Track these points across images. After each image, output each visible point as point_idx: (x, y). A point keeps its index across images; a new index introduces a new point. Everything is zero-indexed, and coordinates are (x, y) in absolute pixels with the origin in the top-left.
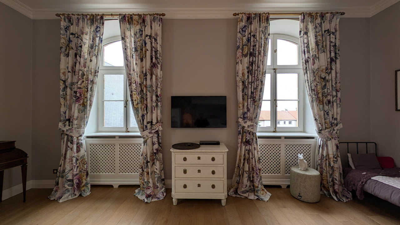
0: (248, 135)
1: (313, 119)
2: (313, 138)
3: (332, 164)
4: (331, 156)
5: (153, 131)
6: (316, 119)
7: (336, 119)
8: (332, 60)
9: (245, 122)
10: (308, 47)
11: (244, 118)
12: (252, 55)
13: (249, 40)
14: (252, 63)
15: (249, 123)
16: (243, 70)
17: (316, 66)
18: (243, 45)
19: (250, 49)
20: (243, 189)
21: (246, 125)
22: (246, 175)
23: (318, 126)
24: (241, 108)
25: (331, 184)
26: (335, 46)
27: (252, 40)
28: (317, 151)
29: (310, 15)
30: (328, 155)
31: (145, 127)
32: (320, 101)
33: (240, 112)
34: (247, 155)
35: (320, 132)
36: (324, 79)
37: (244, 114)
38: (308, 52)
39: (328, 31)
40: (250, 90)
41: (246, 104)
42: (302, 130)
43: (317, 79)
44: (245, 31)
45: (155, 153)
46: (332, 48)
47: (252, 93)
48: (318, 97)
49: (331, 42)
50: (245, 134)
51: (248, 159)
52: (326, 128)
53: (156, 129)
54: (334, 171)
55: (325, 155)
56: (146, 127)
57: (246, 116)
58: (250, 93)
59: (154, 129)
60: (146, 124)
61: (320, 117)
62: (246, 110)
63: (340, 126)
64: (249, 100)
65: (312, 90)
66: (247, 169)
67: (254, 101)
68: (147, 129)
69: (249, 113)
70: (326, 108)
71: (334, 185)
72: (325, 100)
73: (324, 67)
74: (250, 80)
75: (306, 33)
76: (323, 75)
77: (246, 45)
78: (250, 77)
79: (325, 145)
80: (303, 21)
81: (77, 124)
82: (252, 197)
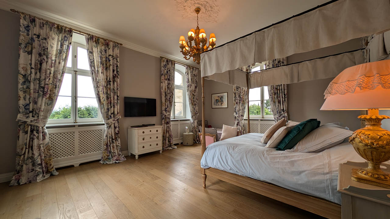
0: (168, 119)
1: (190, 111)
2: (189, 120)
3: (196, 129)
4: (196, 126)
5: (116, 119)
6: (191, 112)
7: (197, 111)
8: (196, 87)
9: (166, 113)
10: (188, 80)
11: (166, 111)
12: (169, 80)
13: (167, 72)
14: (169, 84)
15: (168, 113)
16: (165, 86)
17: (191, 89)
18: (165, 74)
19: (168, 77)
20: (166, 146)
21: (167, 114)
22: (167, 139)
23: (192, 114)
24: (164, 106)
25: (196, 138)
26: (196, 81)
27: (169, 73)
28: (191, 126)
29: (189, 66)
30: (195, 126)
31: (109, 117)
32: (192, 104)
33: (163, 108)
34: (167, 129)
35: (192, 117)
36: (194, 95)
37: (166, 109)
38: (189, 82)
39: (194, 75)
40: (168, 97)
41: (166, 104)
42: (184, 117)
43: (191, 94)
44: (166, 67)
45: (117, 133)
46: (196, 82)
47: (169, 98)
48: (192, 102)
49: (195, 80)
50: (166, 119)
51: (168, 131)
52: (194, 115)
53: (117, 118)
54: (197, 132)
55: (194, 126)
56: (111, 116)
57: (167, 110)
58: (168, 98)
59: (116, 118)
60: (110, 115)
61: (192, 111)
62: (167, 107)
63: (198, 114)
64: (168, 102)
65: (190, 99)
66: (167, 136)
67: (170, 103)
68: (111, 118)
69: (168, 108)
70: (194, 107)
71: (197, 138)
72: (194, 103)
73: (193, 90)
74: (168, 92)
75: (188, 74)
76: (193, 93)
77: (166, 74)
78: (168, 90)
79: (194, 122)
80: (187, 68)
81: (43, 116)
82: (170, 148)
